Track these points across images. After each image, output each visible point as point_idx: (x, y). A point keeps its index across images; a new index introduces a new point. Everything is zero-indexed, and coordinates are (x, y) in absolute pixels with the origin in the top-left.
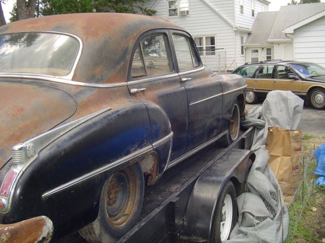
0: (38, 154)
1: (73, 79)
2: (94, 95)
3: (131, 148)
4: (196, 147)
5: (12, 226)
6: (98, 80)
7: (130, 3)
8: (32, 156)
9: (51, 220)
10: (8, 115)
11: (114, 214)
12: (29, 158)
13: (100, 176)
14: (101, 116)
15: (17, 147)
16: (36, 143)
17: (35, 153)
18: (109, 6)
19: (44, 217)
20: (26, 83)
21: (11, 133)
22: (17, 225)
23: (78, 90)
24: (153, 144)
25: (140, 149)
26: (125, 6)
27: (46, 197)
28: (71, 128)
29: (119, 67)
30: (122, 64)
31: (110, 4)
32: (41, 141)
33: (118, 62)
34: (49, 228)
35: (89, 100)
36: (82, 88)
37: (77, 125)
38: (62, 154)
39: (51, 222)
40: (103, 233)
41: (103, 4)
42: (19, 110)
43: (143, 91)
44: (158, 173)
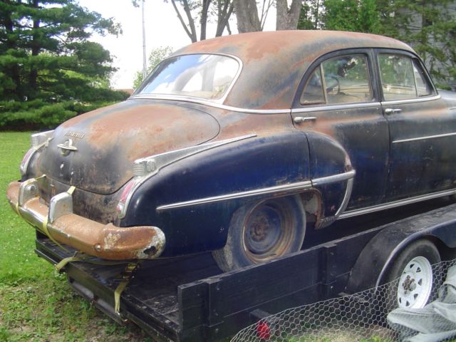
0: (160, 170)
1: (224, 104)
2: (243, 121)
3: (278, 179)
4: (407, 197)
5: (123, 230)
6: (253, 105)
7: (443, 4)
8: (152, 171)
9: (164, 232)
10: (146, 134)
11: (258, 251)
12: (149, 172)
13: (229, 203)
14: (240, 143)
15: (138, 161)
16: (159, 160)
17: (156, 168)
18: (411, 9)
19: (156, 228)
20: (179, 106)
21: (145, 150)
22: (129, 229)
23: (226, 115)
24: (313, 181)
25: (292, 182)
26: (436, 8)
27: (160, 210)
28: (200, 150)
29: (282, 92)
30: (287, 89)
31: (411, 6)
32: (165, 159)
33: (282, 87)
34: (159, 239)
35: (236, 126)
36: (232, 113)
37: (209, 147)
38: (184, 173)
39: (164, 235)
40: (237, 265)
41: (402, 6)
42: (157, 130)
43: (313, 120)
44: (323, 216)
